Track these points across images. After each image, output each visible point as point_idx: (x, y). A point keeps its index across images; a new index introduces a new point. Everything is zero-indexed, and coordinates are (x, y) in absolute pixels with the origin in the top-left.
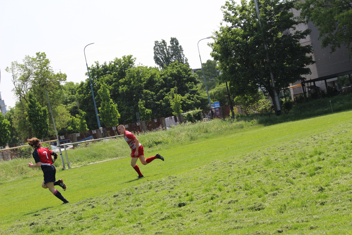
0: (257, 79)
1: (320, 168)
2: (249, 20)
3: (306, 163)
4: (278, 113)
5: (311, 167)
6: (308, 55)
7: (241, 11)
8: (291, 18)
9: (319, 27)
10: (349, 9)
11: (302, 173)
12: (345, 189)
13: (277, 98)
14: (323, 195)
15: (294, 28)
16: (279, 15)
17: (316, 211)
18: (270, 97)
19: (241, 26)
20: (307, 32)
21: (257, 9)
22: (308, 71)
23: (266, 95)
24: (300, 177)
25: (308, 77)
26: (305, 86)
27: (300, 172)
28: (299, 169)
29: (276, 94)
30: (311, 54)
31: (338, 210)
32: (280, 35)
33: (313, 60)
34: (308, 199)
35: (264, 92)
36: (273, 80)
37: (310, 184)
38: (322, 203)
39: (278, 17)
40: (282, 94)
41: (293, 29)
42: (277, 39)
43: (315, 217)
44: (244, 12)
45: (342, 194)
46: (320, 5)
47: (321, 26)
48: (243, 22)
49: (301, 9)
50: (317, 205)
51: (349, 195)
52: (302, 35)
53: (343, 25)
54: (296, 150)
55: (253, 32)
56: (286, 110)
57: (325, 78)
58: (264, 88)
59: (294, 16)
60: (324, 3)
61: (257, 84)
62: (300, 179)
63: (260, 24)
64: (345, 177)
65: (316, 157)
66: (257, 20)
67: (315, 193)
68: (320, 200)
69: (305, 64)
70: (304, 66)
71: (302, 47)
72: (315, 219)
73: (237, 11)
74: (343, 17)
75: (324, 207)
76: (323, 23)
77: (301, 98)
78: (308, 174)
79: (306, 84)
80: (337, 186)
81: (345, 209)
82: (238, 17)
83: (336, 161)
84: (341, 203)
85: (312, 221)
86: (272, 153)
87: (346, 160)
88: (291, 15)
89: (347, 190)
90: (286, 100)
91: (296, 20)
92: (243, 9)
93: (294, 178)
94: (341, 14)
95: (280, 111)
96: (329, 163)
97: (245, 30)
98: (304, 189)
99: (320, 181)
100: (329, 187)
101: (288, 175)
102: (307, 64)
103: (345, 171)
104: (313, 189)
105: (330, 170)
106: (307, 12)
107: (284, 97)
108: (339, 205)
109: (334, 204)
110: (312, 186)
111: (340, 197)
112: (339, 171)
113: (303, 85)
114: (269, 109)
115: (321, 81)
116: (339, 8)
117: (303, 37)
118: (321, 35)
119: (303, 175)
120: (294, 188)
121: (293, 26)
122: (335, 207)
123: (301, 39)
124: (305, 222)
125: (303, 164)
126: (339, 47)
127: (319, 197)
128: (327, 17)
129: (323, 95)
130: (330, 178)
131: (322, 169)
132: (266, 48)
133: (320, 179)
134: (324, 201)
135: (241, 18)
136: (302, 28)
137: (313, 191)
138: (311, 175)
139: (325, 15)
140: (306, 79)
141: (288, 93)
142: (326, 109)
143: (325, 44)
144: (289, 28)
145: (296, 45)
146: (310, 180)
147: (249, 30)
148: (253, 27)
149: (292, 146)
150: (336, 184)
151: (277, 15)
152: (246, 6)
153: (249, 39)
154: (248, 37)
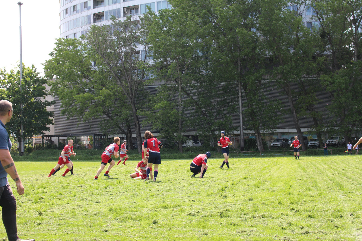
0: (11, 127)
1: (43, 198)
2: (13, 84)
3: (34, 193)
4: (21, 154)
5: (36, 197)
6: (50, 118)
7: (9, 77)
8: (43, 90)
9: (62, 100)
10: (84, 93)
11: (29, 200)
12: (56, 216)
13: (22, 143)
14: (41, 218)
15: (45, 98)
16: (35, 86)
17: (33, 229)
18: (18, 142)
19: (7, 88)
20: (53, 103)
21: (21, 78)
22: (48, 129)
23: (15, 140)
24: (27, 203)
25: (47, 133)
26: (44, 138)
27: (28, 199)
28: (28, 197)
29: (22, 140)
30: (52, 118)
31: (49, 230)
32: (33, 100)
33: (53, 122)
34: (29, 219)
35: (14, 138)
36: (22, 130)
37: (33, 209)
38: (39, 223)
39: (34, 87)
40: (27, 141)
41: (43, 98)
42: (31, 103)
43: (32, 233)
44: (11, 78)
45: (54, 219)
46: (65, 86)
47: (63, 100)
48: (9, 85)
49: (52, 86)
50: (35, 225)
51: (59, 221)
52: (50, 104)
53: (78, 102)
54: (29, 182)
55: (14, 94)
56: (27, 153)
57: (59, 136)
58: (15, 134)
59: (46, 90)
60: (68, 85)
61: (10, 131)
62: (27, 204)
63: (21, 89)
64: (59, 207)
65: (41, 190)
66: (19, 86)
67: (35, 216)
68: (38, 221)
69: (47, 124)
70: (46, 125)
71: (47, 112)
72: (32, 235)
73: (7, 77)
74: (79, 97)
75: (39, 226)
76: (65, 98)
77: (40, 146)
78: (33, 201)
79: (45, 138)
80: (51, 213)
81: (54, 230)
82: (6, 81)
83: (55, 195)
84: (52, 225)
85: (29, 235)
86: (10, 182)
87: (62, 196)
88: (44, 88)
89: (58, 217)
90: (29, 146)
91: (47, 93)
92: (11, 76)
93: (23, 203)
94: (79, 96)
95: (22, 153)
96: (49, 195)
97: (9, 91)
98: (28, 212)
99: (41, 207)
100: (46, 213)
101: (19, 200)
102: (48, 124)
103: (59, 203)
104: (35, 213)
105: (49, 201)
106: (55, 89)
107: (28, 143)
108: (50, 226)
109: (47, 225)
110: (34, 210)
111: (52, 221)
112: (55, 203)
113: (43, 138)
114: (15, 150)
115: (56, 138)
116: (78, 91)
117: (49, 106)
118: (62, 107)
119: (29, 202)
120: (21, 209)
121: (44, 96)
122: (48, 228)
123: (48, 106)
124: (24, 235)
125: (31, 193)
126: (72, 117)
127: (38, 219)
128: (68, 95)
129: (55, 147)
130: (48, 207)
131: (44, 199)
132: (22, 107)
133: (41, 206)
134: (41, 222)
135: (8, 83)
136: (50, 99)
137: (34, 214)
138: (35, 203)
139: (67, 94)
140: (45, 134)
141: (31, 141)
142: (56, 158)
143: (64, 113)
144: (41, 97)
145: (43, 109)
146: (34, 206)
147: (13, 92)
148: (15, 91)
149: (26, 179)
150: (52, 211)
151: (34, 86)
152: (13, 75)
153: (11, 98)
154: (11, 97)
